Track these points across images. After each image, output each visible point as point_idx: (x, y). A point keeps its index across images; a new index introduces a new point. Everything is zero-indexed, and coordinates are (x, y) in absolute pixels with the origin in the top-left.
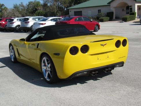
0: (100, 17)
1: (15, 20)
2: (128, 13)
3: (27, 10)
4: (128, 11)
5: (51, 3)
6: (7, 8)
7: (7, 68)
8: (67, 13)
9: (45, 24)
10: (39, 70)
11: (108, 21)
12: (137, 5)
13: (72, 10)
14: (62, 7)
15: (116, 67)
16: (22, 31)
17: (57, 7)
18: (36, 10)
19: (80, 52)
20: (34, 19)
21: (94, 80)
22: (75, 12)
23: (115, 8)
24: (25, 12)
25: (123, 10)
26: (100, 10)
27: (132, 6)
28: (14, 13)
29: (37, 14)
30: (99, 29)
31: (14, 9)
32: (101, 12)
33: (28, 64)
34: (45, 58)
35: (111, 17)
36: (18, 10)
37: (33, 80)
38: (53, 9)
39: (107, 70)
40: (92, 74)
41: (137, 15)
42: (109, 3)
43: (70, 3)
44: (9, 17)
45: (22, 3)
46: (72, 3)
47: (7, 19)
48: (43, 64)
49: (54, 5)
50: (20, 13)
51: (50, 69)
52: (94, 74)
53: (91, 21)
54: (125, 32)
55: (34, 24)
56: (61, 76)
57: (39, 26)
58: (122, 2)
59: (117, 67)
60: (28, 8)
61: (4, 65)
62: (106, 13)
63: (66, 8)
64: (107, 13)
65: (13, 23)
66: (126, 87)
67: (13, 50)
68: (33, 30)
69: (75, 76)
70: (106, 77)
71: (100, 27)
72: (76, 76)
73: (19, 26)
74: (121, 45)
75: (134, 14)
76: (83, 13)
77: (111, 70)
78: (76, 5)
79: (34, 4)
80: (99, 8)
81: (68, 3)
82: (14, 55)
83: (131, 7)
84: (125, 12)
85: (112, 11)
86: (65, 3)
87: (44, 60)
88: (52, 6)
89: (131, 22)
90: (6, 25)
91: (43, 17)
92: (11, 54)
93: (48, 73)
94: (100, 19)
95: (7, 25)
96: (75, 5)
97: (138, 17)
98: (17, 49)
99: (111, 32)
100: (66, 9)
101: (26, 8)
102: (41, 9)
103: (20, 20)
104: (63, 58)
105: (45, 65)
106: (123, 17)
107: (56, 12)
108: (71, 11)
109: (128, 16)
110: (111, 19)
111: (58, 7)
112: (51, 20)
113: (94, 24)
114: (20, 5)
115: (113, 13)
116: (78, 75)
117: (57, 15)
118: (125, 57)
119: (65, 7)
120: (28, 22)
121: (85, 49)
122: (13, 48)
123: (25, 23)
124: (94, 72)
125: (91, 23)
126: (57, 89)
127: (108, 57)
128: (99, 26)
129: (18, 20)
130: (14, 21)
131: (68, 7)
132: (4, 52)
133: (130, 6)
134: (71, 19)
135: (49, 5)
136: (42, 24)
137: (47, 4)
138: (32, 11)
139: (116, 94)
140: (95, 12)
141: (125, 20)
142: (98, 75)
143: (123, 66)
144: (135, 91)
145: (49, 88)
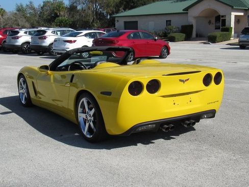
0: (169, 34)
1: (22, 33)
2: (217, 28)
3: (40, 16)
4: (218, 25)
5: (84, 6)
6: (4, 11)
7: (14, 115)
8: (111, 24)
9: (75, 41)
10: (73, 119)
11: (182, 41)
12: (233, 14)
13: (120, 19)
14: (103, 13)
15: (202, 118)
16: (34, 53)
17: (93, 12)
18: (56, 16)
19: (145, 91)
20: (54, 31)
21: (165, 139)
22: (125, 22)
23: (195, 18)
24: (37, 19)
25: (210, 22)
26: (170, 21)
27: (225, 16)
28: (16, 20)
29: (59, 24)
30: (168, 53)
31: (18, 12)
32: (170, 25)
33: (49, 109)
34: (84, 100)
35: (188, 34)
36: (23, 15)
37: (61, 136)
38: (87, 15)
39: (188, 122)
40: (164, 128)
41: (233, 33)
42: (187, 9)
43: (117, 6)
44: (7, 26)
45: (31, 3)
46: (121, 6)
47: (6, 31)
48: (80, 110)
49: (89, 8)
50: (27, 21)
51: (92, 118)
52: (167, 129)
53: (155, 40)
54: (213, 61)
55: (55, 41)
56: (112, 130)
57: (65, 45)
58: (209, 8)
59: (205, 118)
60: (41, 12)
61: (8, 110)
62: (180, 27)
63: (110, 15)
64: (182, 26)
65: (18, 38)
66: (220, 151)
67: (24, 84)
68: (53, 52)
69: (135, 131)
70: (185, 134)
71: (171, 51)
72: (137, 130)
73: (27, 43)
74: (213, 82)
75: (228, 30)
76: (140, 25)
77: (194, 124)
78: (127, 10)
79: (52, 6)
80: (168, 18)
81: (113, 7)
82: (26, 94)
83: (223, 18)
84: (212, 27)
85: (191, 24)
86: (108, 6)
87: (83, 102)
88: (85, 10)
89: (223, 44)
90: (5, 41)
91: (70, 29)
92: (21, 91)
93: (90, 125)
94: (169, 36)
95: (7, 40)
96: (125, 9)
97: (236, 35)
98: (33, 83)
99: (189, 60)
100: (109, 17)
101: (39, 13)
102: (64, 16)
103: (30, 33)
104: (117, 100)
105: (83, 111)
106: (209, 34)
107: (91, 21)
108: (118, 21)
109: (218, 33)
110: (188, 38)
111: (96, 12)
112: (86, 35)
113: (160, 45)
114: (27, 5)
115: (191, 26)
116: (140, 129)
117: (94, 26)
118: (218, 101)
119: (107, 13)
120: (45, 38)
121: (154, 86)
122: (25, 82)
123: (40, 38)
124: (168, 125)
125: (155, 42)
126: (104, 152)
127: (190, 101)
128: (168, 49)
129: (26, 33)
130: (19, 35)
131: (113, 13)
132: (5, 87)
133: (223, 16)
134: (122, 34)
135: (79, 7)
136: (70, 42)
137: (77, 7)
138: (49, 17)
139: (203, 161)
140: (161, 24)
141: (213, 40)
142: (172, 130)
143: (213, 116)
144: (234, 158)
145: (91, 150)
